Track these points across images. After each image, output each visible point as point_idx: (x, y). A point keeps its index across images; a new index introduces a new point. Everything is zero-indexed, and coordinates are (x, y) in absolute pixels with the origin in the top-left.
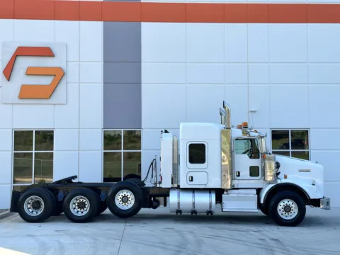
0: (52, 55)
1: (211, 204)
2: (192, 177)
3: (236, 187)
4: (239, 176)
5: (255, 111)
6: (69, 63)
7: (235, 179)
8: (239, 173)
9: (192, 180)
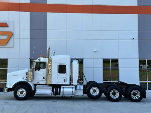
0: (8, 26)
5: (96, 51)
6: (15, 30)
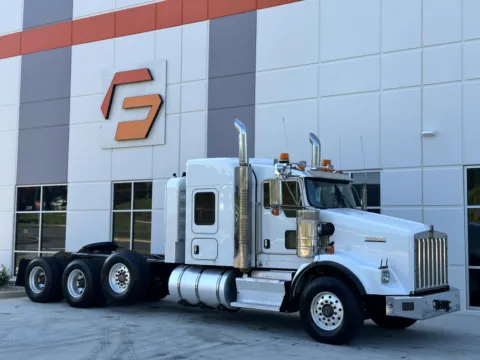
1: (218, 292)
2: (198, 247)
3: (264, 266)
4: (268, 247)
5: (432, 135)
6: (169, 87)
7: (262, 252)
8: (268, 241)
9: (197, 252)
